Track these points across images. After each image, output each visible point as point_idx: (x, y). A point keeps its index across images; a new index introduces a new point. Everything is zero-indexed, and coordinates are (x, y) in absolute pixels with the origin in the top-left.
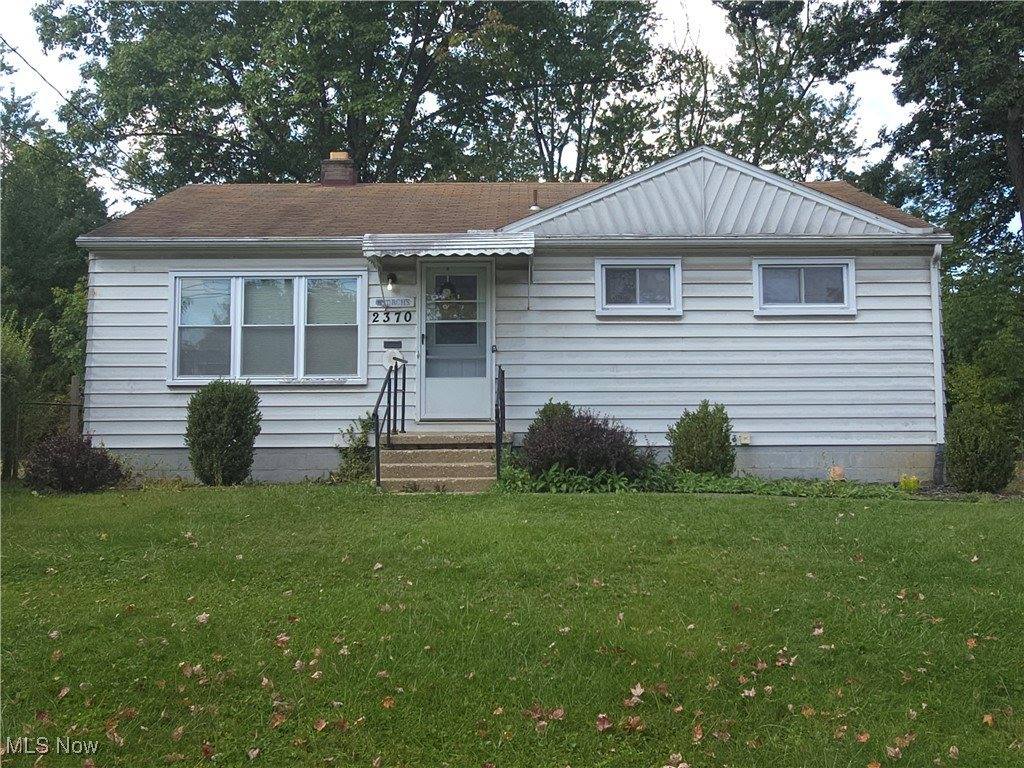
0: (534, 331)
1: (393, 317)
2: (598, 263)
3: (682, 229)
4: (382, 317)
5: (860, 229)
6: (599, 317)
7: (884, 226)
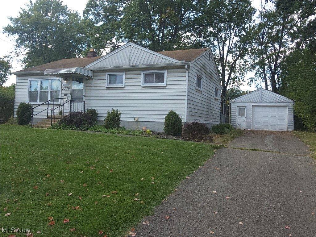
0: (93, 91)
1: (66, 88)
2: (107, 74)
3: (124, 64)
4: (64, 88)
5: (167, 62)
6: (107, 88)
7: (173, 61)
